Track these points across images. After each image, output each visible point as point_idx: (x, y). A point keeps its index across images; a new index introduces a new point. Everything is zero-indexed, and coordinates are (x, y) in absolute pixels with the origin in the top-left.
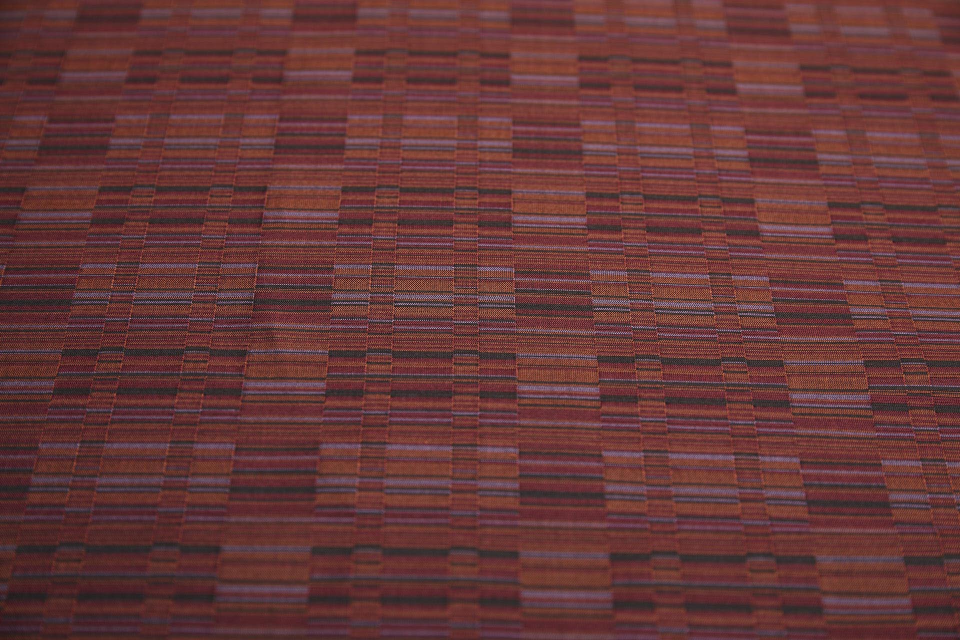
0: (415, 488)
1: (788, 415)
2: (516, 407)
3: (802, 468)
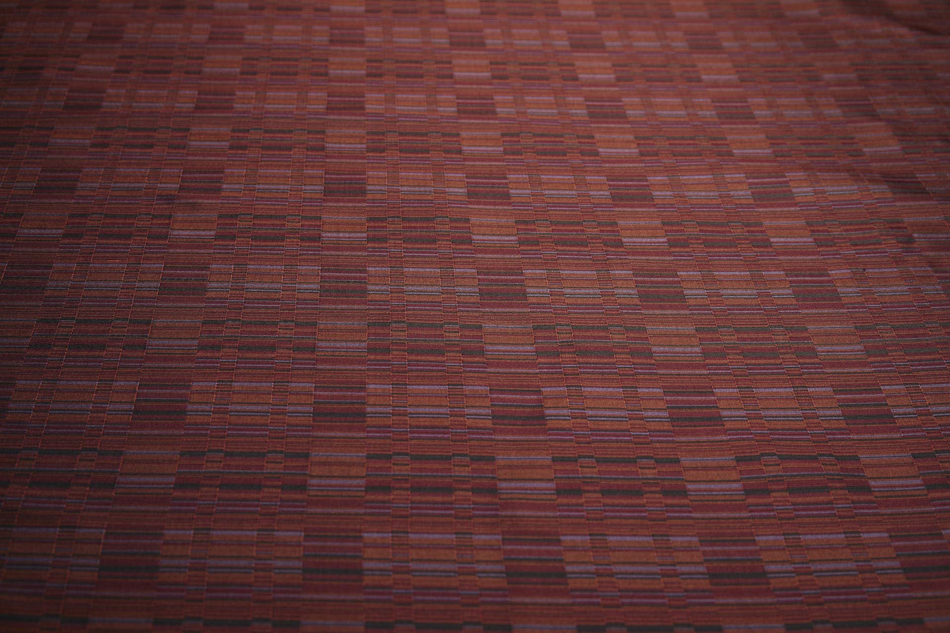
0: (427, 571)
1: (686, 501)
2: (497, 500)
3: (701, 545)
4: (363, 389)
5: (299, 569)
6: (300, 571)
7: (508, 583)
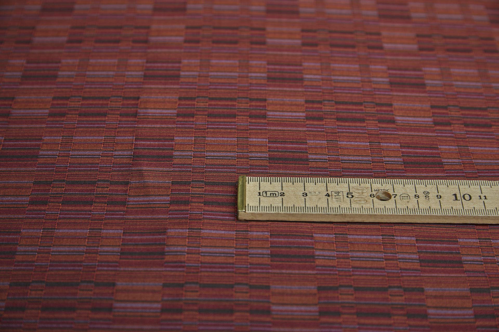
3: (417, 243)
4: (172, 140)
5: (119, 252)
6: (119, 254)
7: (271, 261)
